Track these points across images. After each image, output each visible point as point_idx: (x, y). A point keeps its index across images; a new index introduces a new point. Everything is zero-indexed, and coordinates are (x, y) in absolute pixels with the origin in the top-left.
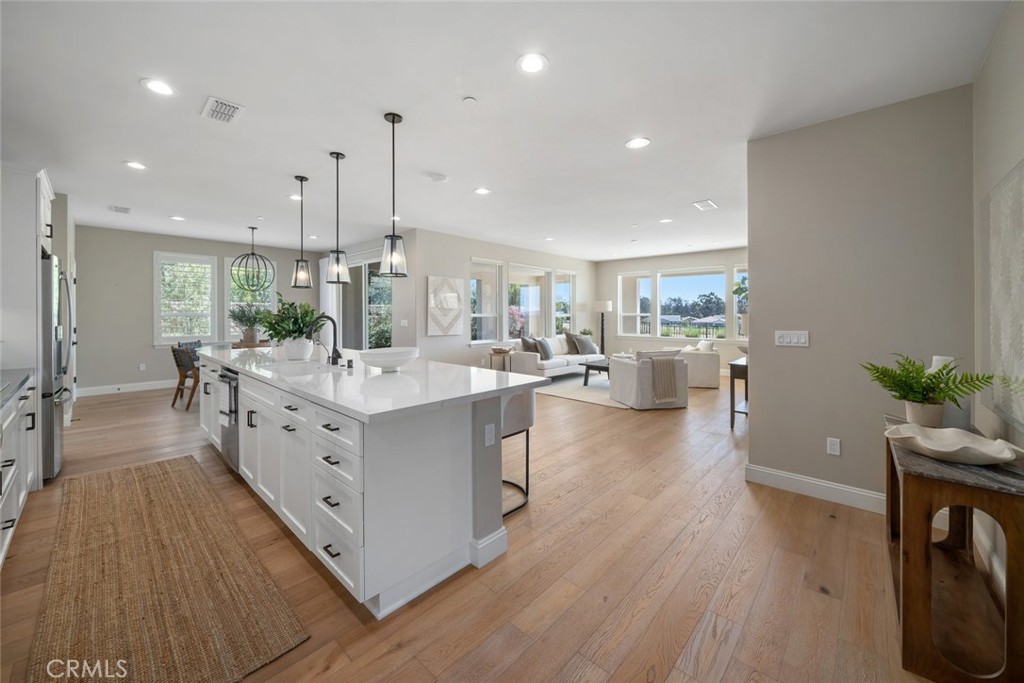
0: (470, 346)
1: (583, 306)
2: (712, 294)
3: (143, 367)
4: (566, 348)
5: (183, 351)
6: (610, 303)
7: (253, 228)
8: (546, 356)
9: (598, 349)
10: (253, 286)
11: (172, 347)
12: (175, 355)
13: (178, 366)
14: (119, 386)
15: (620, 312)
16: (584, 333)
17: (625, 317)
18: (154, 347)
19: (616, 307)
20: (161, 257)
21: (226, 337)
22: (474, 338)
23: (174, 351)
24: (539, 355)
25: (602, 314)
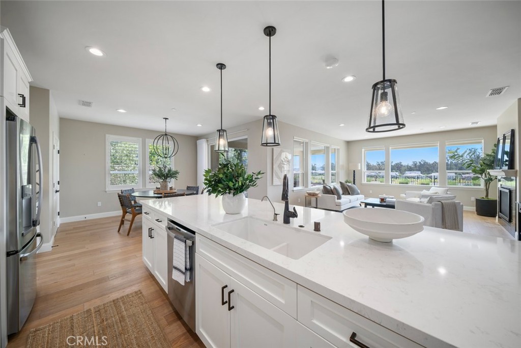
0: (293, 191)
3: (100, 204)
5: (125, 196)
6: (359, 165)
7: (166, 119)
8: (339, 197)
10: (166, 154)
11: (118, 194)
12: (120, 199)
13: (122, 205)
14: (85, 216)
15: (363, 170)
16: (348, 182)
18: (106, 192)
20: (110, 138)
21: (146, 185)
22: (295, 186)
23: (119, 196)
25: (354, 171)
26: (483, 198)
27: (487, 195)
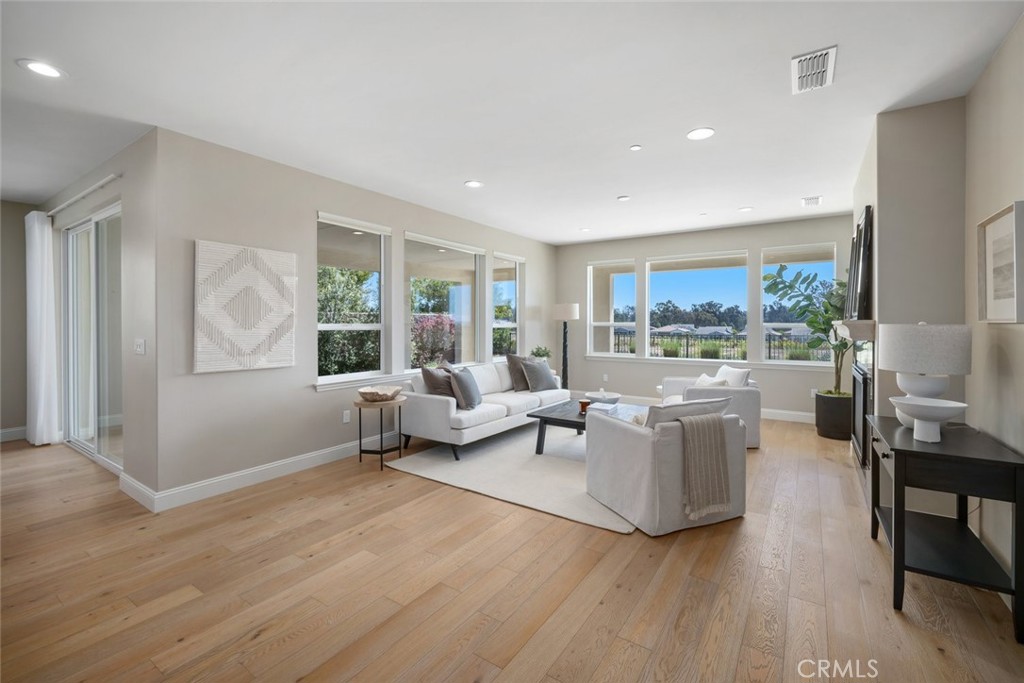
1: (536, 312)
2: (669, 302)
4: (507, 381)
6: (577, 307)
8: (467, 401)
9: (559, 380)
15: (590, 321)
16: (538, 354)
17: (595, 327)
19: (583, 312)
24: (453, 401)
25: (565, 324)
26: (830, 392)
27: (838, 386)
